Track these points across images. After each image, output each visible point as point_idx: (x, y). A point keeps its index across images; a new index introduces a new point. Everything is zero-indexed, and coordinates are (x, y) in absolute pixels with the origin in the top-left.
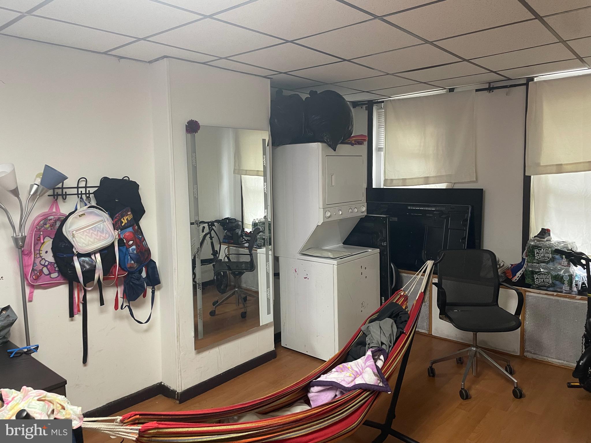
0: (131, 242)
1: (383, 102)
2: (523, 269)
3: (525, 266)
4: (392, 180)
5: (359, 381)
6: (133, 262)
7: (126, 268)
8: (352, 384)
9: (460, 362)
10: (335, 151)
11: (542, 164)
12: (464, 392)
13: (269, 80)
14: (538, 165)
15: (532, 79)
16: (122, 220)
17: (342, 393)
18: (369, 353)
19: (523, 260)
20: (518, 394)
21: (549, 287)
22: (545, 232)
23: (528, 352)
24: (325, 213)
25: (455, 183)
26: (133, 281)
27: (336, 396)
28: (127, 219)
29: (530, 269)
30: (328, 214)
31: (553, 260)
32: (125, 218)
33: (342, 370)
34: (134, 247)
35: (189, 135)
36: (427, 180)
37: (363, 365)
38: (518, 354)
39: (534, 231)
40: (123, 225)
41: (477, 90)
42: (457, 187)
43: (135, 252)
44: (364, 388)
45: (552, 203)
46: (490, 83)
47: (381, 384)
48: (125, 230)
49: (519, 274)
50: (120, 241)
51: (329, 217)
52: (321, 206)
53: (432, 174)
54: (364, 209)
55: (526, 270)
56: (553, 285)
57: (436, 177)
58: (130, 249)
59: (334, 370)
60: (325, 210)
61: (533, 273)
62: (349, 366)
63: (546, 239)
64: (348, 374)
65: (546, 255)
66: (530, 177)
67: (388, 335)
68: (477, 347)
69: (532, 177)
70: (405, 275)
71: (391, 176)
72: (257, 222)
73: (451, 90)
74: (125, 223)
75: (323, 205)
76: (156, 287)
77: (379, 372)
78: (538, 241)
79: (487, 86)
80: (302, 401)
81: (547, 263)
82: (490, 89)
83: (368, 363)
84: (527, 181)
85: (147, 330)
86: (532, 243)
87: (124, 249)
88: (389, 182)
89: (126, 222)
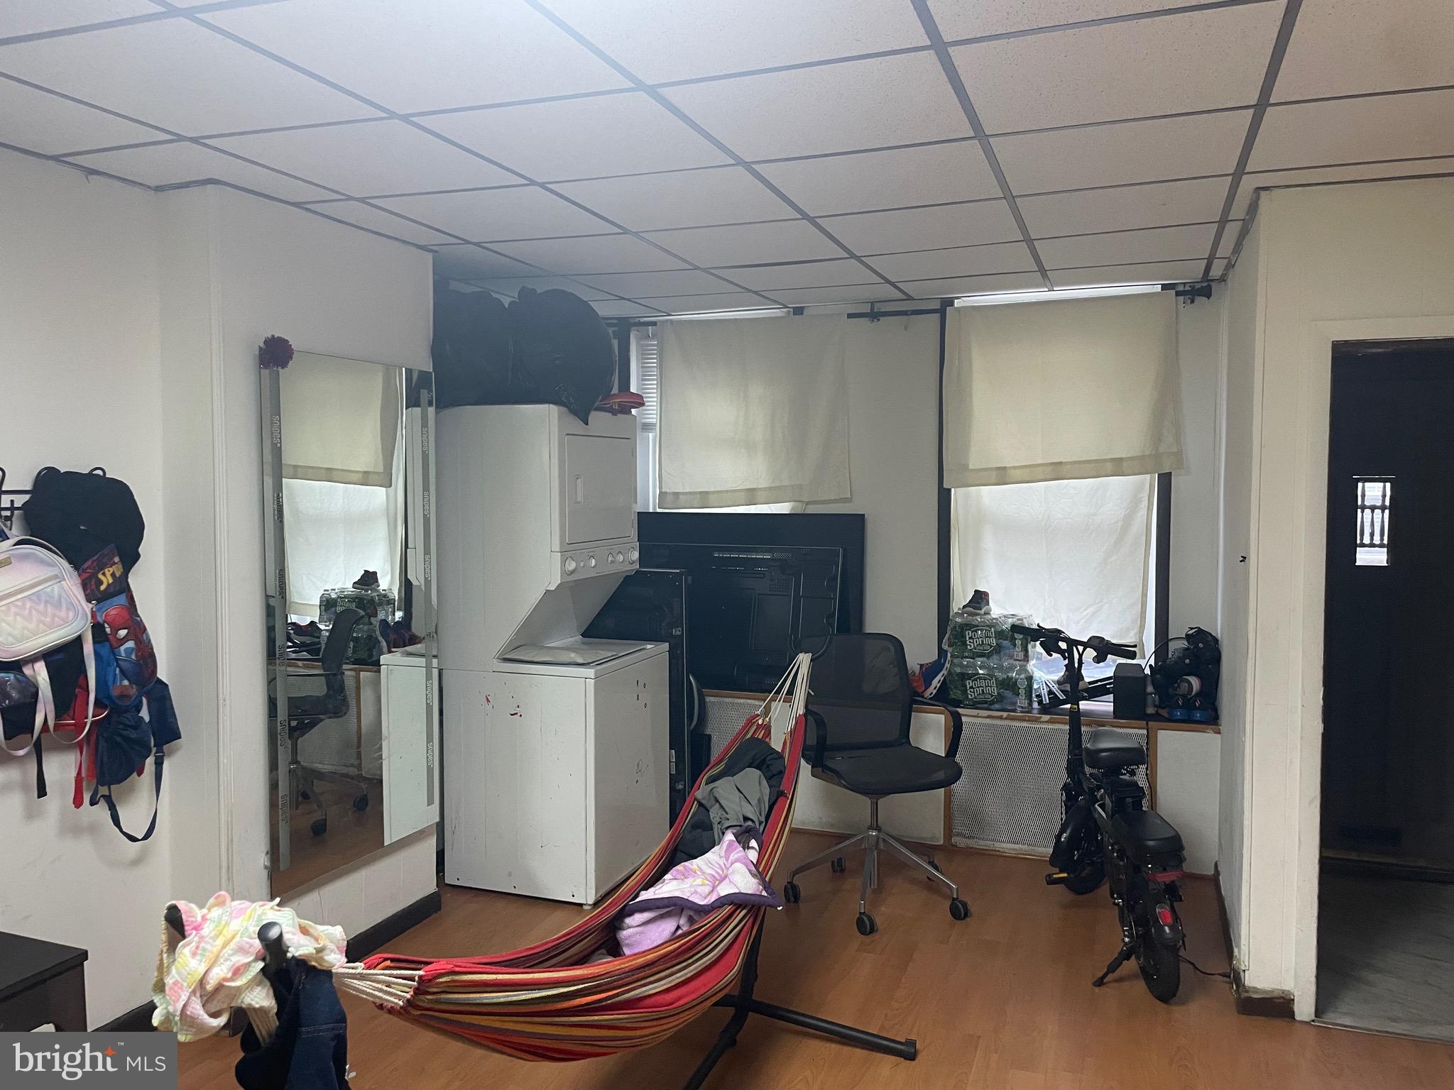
0: (123, 633)
1: (654, 324)
2: (944, 672)
3: (947, 665)
4: (676, 494)
5: (725, 890)
6: (126, 683)
7: (109, 697)
8: (713, 898)
9: (839, 868)
10: (587, 424)
11: (971, 467)
12: (865, 918)
13: (430, 256)
14: (965, 467)
15: (950, 302)
16: (100, 576)
17: (691, 920)
18: (729, 836)
19: (942, 653)
20: (959, 912)
21: (992, 703)
22: (980, 598)
23: (958, 835)
24: (564, 562)
25: (808, 503)
26: (124, 733)
27: (678, 928)
28: (113, 575)
29: (958, 670)
30: (571, 565)
31: (998, 649)
32: (108, 571)
33: (685, 876)
34: (131, 644)
35: (266, 372)
36: (751, 496)
37: (722, 862)
38: (941, 842)
39: (960, 598)
40: (102, 588)
41: (850, 316)
42: (812, 510)
43: (133, 657)
44: (737, 902)
45: (989, 542)
46: (872, 303)
47: (764, 893)
48: (109, 601)
49: (936, 682)
50: (97, 628)
51: (572, 572)
52: (557, 547)
53: (763, 483)
54: (635, 555)
55: (950, 673)
56: (1000, 698)
57: (770, 489)
58: (122, 648)
59: (667, 877)
60: (566, 553)
61: (964, 677)
62: (695, 867)
63: (982, 612)
64: (699, 881)
65: (986, 641)
66: (949, 490)
67: (754, 802)
68: (878, 829)
69: (953, 490)
70: (712, 699)
71: (673, 486)
72: (334, 596)
73: (799, 311)
74: (109, 585)
75: (562, 544)
76: (165, 747)
77: (759, 870)
78: (970, 614)
79: (866, 309)
80: (603, 951)
81: (988, 656)
82: (874, 315)
83: (733, 856)
84: (944, 498)
85: (137, 862)
86: (958, 620)
87: (105, 651)
88: (670, 498)
89: (111, 581)
